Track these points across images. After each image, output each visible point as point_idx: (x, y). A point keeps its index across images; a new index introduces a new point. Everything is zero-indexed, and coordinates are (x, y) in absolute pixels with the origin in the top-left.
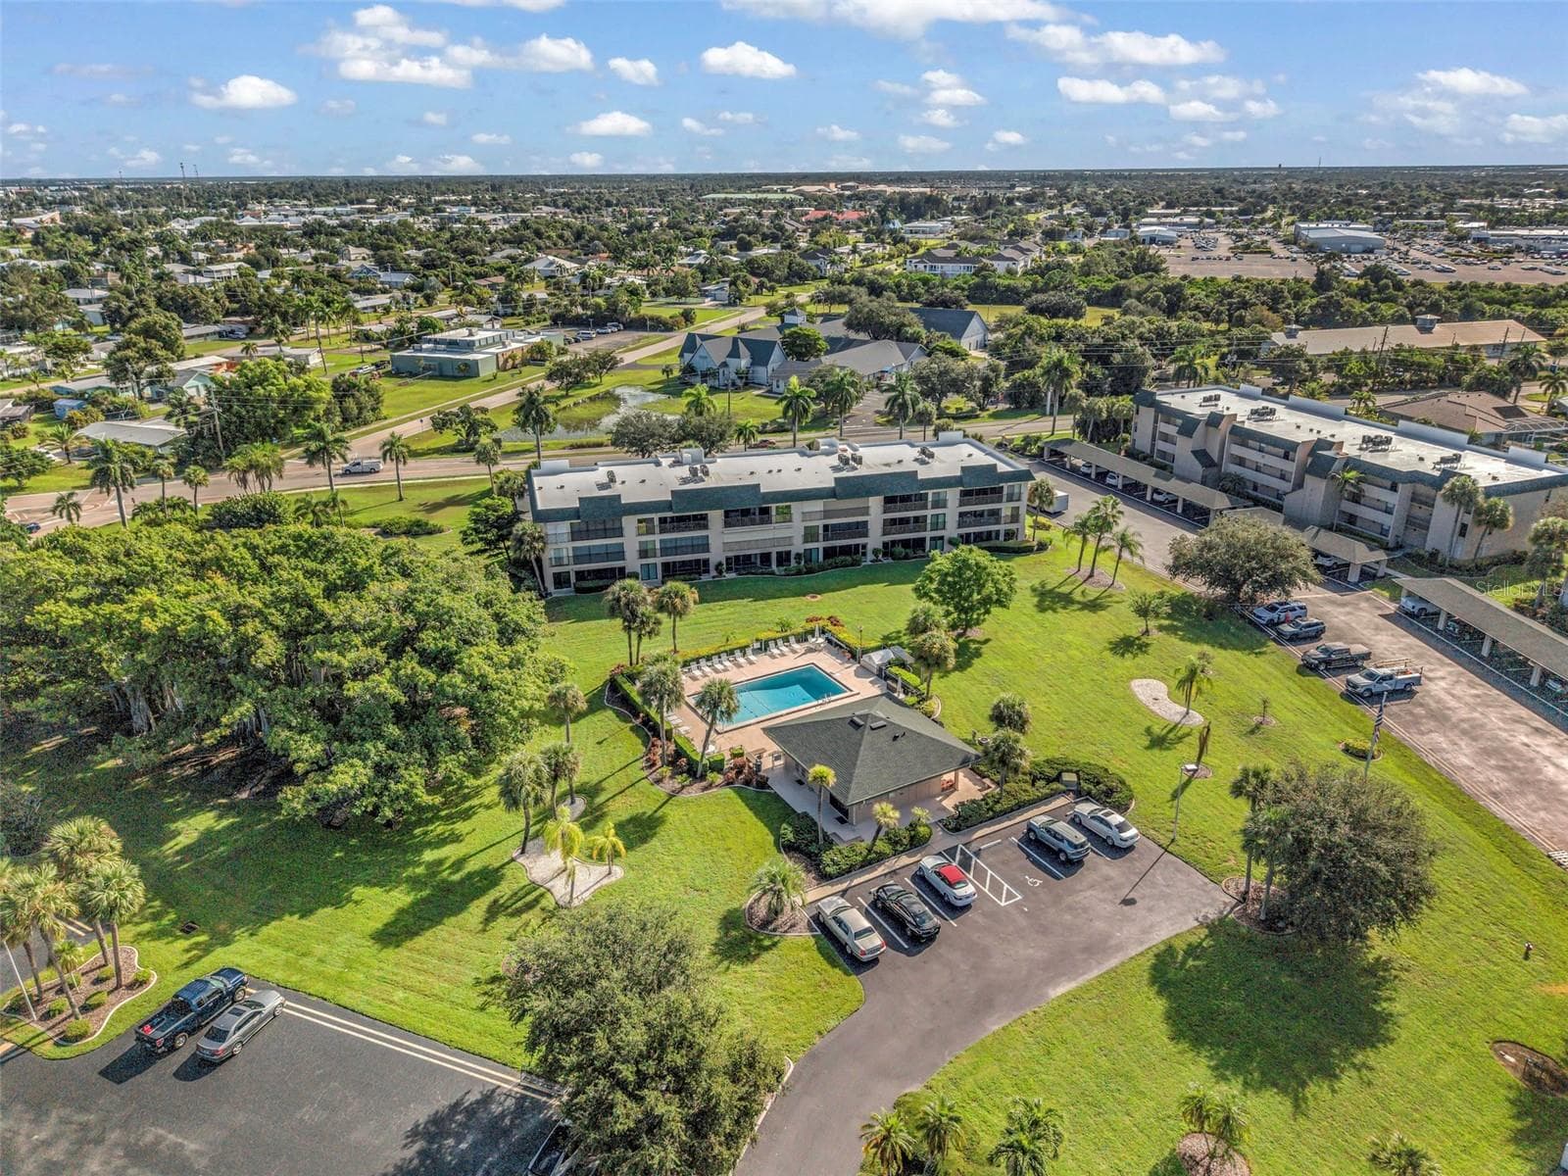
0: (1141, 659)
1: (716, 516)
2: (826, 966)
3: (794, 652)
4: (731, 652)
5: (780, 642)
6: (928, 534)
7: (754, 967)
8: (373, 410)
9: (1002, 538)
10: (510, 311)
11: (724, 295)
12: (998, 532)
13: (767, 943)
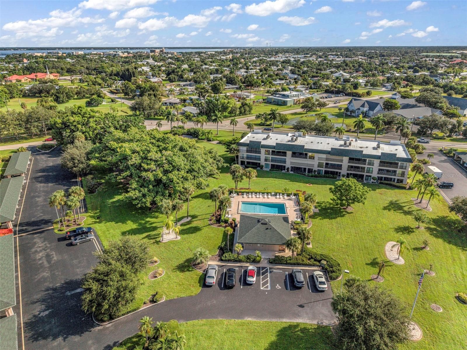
0: (405, 236)
1: (289, 153)
2: (197, 282)
3: (284, 198)
4: (263, 193)
5: (281, 194)
6: (365, 174)
7: (182, 274)
8: (249, 111)
9: (396, 181)
10: (315, 87)
11: (390, 87)
12: (395, 179)
13: (190, 269)
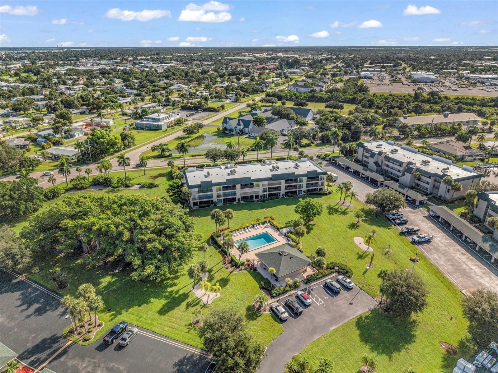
0: (357, 231)
1: (238, 186)
2: (274, 321)
3: (261, 228)
4: (244, 228)
5: (257, 225)
6: (298, 190)
7: (255, 322)
8: (132, 143)
10: (168, 104)
11: (233, 98)
12: (317, 189)
13: (259, 315)
